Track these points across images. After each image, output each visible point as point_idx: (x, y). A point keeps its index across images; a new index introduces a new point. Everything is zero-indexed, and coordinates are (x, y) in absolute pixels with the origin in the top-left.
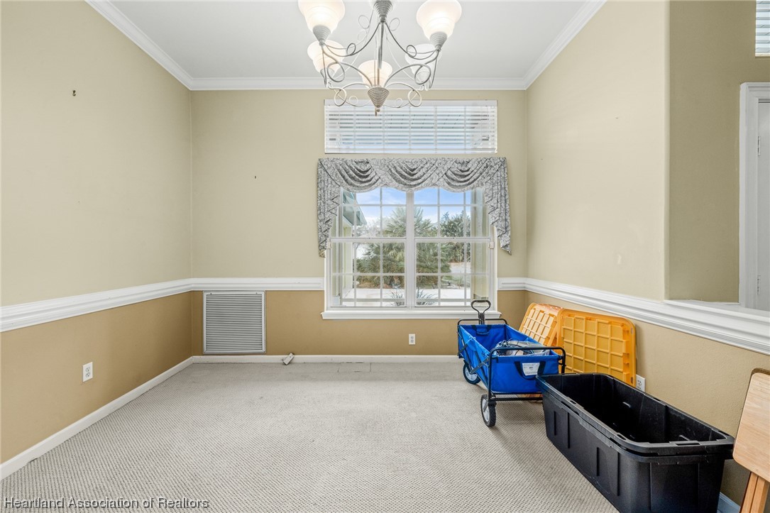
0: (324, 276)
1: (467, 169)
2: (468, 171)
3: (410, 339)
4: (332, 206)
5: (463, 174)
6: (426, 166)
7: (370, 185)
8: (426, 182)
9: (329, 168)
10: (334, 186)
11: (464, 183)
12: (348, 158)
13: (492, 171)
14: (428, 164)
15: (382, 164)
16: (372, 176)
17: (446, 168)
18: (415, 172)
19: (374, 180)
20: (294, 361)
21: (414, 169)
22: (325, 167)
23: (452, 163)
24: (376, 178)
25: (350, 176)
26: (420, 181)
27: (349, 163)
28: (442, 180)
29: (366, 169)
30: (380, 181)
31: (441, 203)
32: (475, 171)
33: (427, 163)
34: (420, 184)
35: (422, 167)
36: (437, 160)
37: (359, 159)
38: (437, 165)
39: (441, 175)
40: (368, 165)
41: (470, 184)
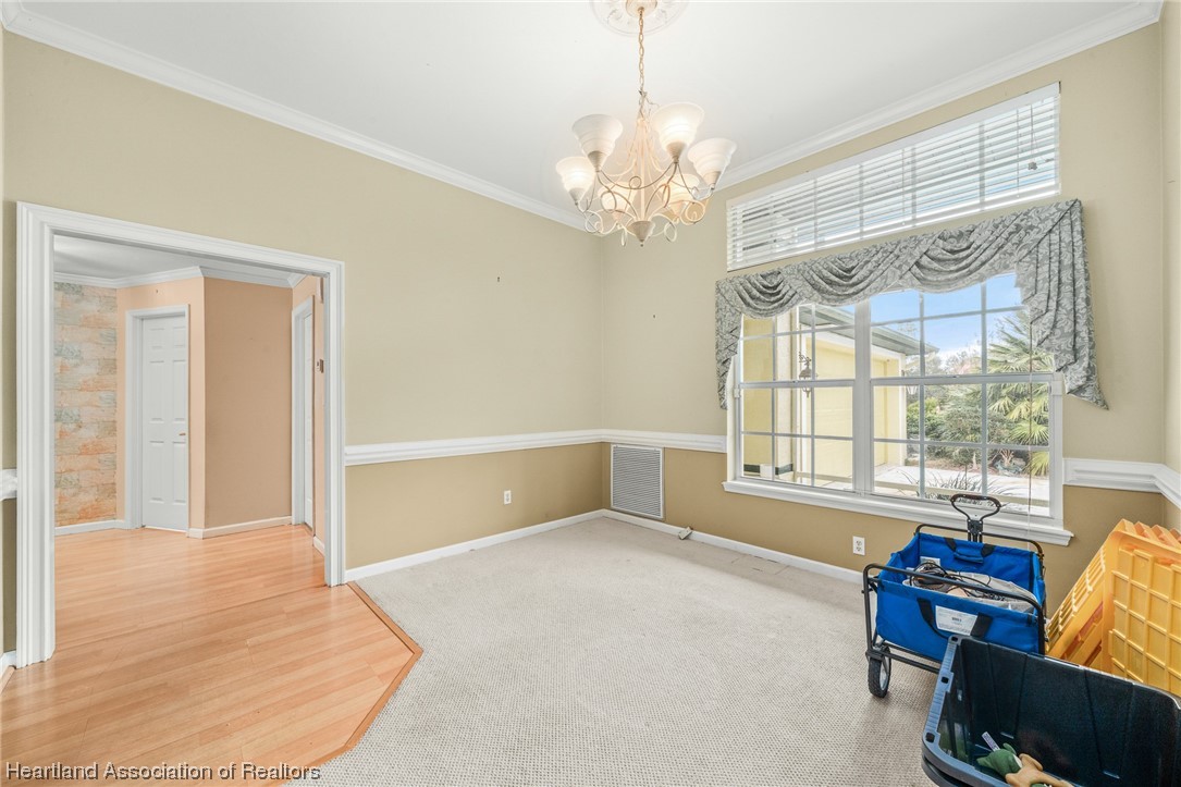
0: (726, 434)
1: (965, 246)
2: (968, 248)
3: (855, 546)
4: (731, 342)
5: (956, 256)
6: (875, 258)
7: (782, 305)
8: (873, 285)
9: (727, 291)
10: (733, 315)
11: (956, 274)
12: (752, 273)
13: (1034, 235)
14: (880, 255)
15: (799, 271)
16: (783, 292)
17: (917, 253)
18: (853, 272)
19: (787, 297)
20: (692, 537)
21: (853, 268)
22: (723, 290)
23: (931, 241)
24: (791, 293)
25: (753, 298)
26: (861, 286)
27: (753, 280)
28: (907, 276)
29: (775, 283)
30: (797, 296)
31: (926, 315)
32: (985, 245)
33: (878, 252)
34: (862, 290)
35: (867, 262)
36: (899, 242)
37: (767, 270)
38: (896, 252)
39: (905, 268)
40: (780, 276)
41: (971, 273)
